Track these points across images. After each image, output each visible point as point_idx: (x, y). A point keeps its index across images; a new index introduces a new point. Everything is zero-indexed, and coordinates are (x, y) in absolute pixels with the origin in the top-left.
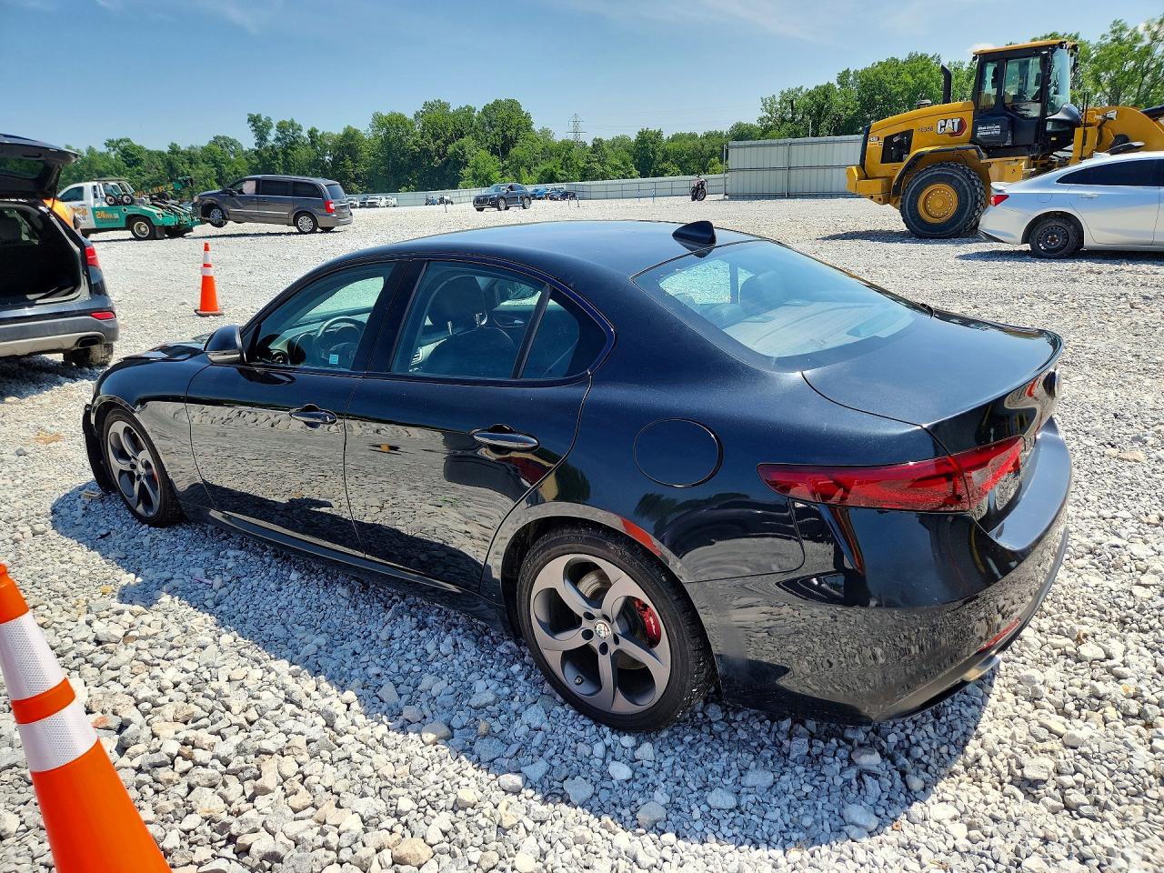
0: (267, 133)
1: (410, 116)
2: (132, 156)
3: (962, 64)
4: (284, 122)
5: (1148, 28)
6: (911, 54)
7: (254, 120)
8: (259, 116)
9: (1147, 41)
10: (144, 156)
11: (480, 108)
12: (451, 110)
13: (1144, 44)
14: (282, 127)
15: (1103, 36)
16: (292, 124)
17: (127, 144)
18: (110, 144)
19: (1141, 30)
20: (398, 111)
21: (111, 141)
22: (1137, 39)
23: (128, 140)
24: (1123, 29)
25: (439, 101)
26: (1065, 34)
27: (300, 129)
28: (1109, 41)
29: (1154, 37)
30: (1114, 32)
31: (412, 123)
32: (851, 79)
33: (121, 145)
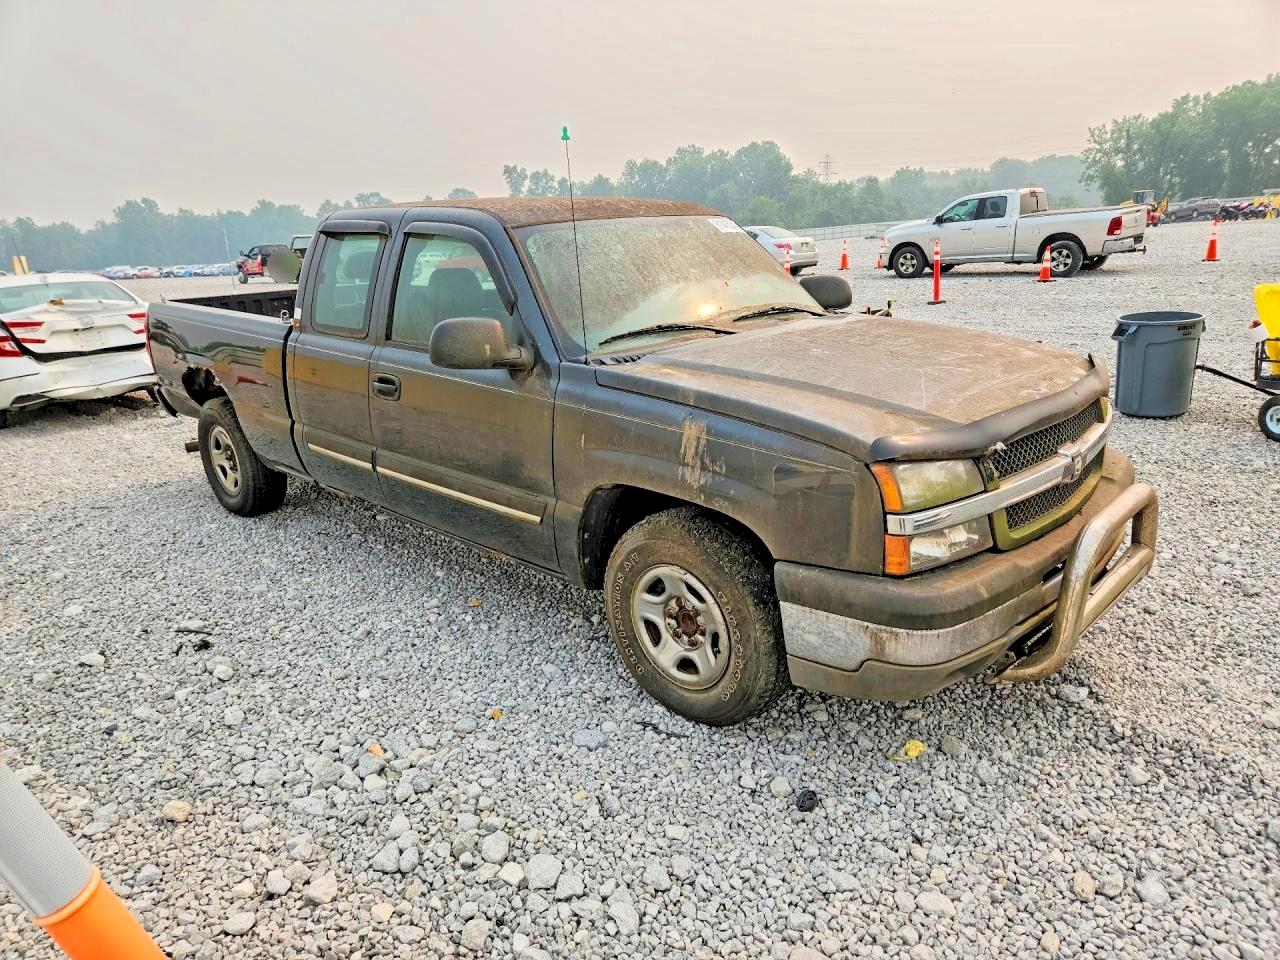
0: (522, 185)
1: (663, 163)
4: (538, 173)
6: (1270, 76)
7: (508, 171)
8: (515, 167)
11: (733, 153)
12: (705, 155)
14: (536, 177)
16: (546, 174)
17: (376, 199)
20: (652, 157)
21: (362, 196)
23: (377, 195)
25: (693, 146)
27: (552, 179)
31: (666, 170)
32: (1191, 104)
33: (371, 199)
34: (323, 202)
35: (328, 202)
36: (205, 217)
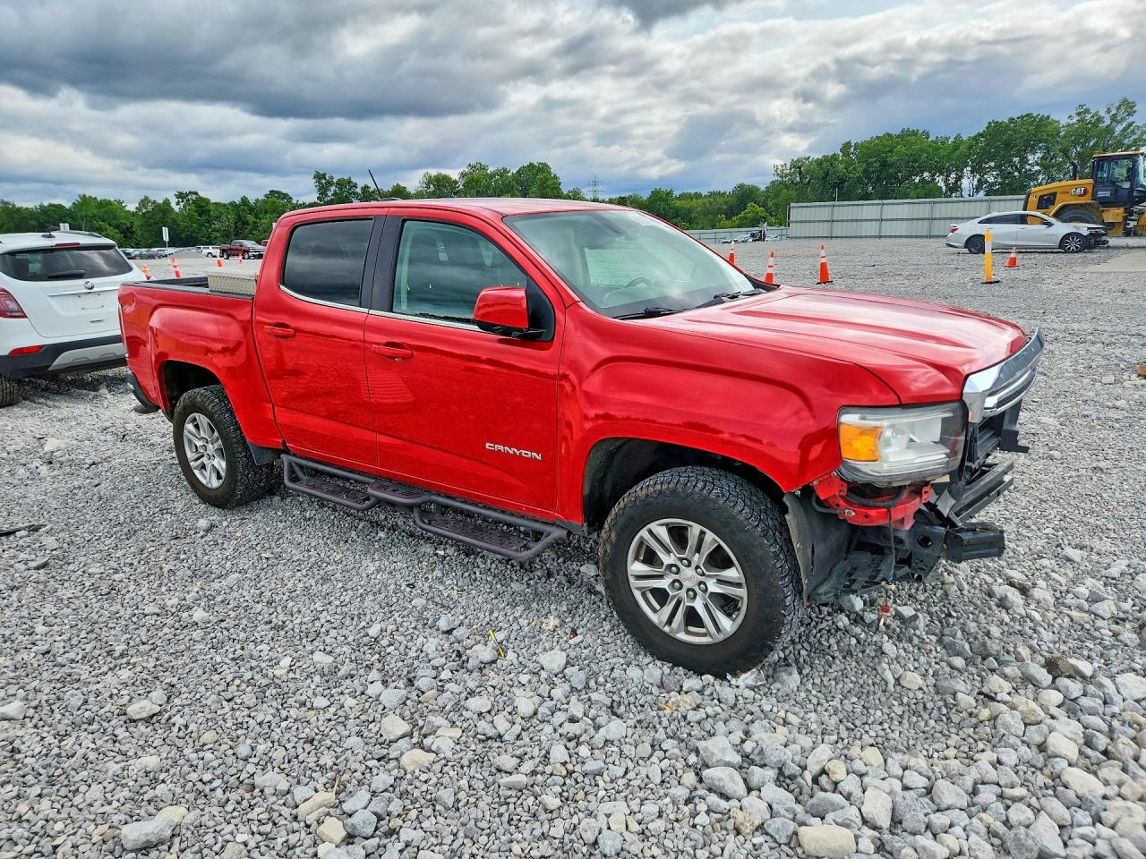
0: (329, 189)
1: (455, 176)
2: (201, 207)
3: (947, 139)
4: (342, 180)
5: (1109, 111)
7: (319, 177)
8: (324, 175)
9: (1107, 122)
10: (211, 207)
11: (514, 171)
12: (489, 172)
13: (1105, 124)
14: (341, 183)
15: (1070, 117)
17: (194, 197)
18: (181, 196)
19: (1102, 113)
20: (444, 173)
22: (1100, 120)
23: (196, 193)
24: (1087, 111)
25: (480, 163)
26: (1039, 115)
27: (355, 186)
28: (1075, 121)
29: (1114, 118)
30: (1079, 114)
31: (456, 182)
32: (852, 149)
33: (189, 197)
34: (143, 198)
35: (146, 198)
36: (27, 209)
